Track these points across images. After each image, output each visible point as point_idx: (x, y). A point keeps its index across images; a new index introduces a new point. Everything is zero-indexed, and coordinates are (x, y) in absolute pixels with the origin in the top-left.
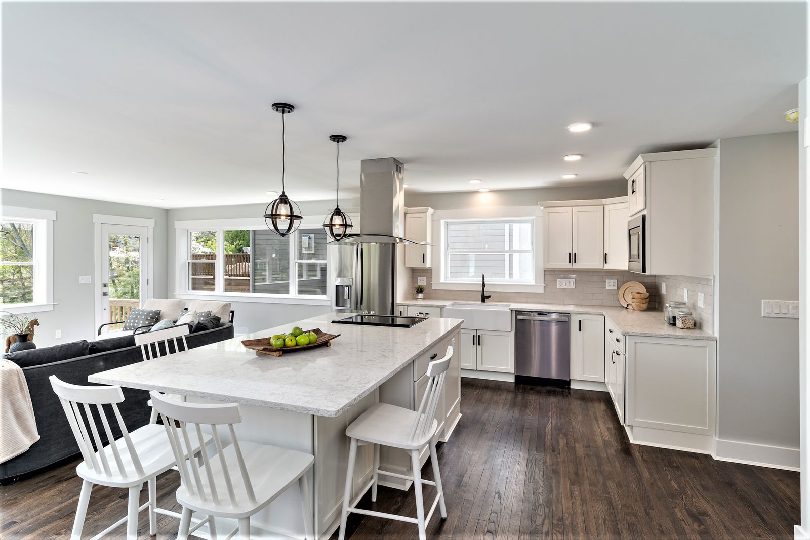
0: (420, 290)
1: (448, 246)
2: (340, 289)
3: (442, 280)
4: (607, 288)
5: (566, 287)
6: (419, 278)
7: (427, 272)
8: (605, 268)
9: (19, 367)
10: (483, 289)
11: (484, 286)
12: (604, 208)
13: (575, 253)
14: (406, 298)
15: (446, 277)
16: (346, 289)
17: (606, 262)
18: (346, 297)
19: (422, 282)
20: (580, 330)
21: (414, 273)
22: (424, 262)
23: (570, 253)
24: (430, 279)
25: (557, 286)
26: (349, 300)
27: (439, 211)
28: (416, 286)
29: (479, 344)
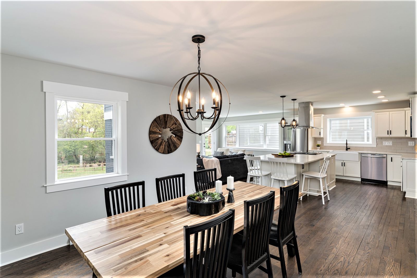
0: (318, 146)
1: (331, 128)
2: (286, 145)
3: (328, 142)
4: (409, 145)
5: (387, 145)
6: (318, 141)
7: (322, 139)
8: (406, 136)
9: (218, 159)
10: (347, 145)
11: (347, 144)
12: (405, 111)
13: (391, 131)
14: (312, 149)
15: (330, 141)
16: (288, 145)
17: (406, 134)
18: (289, 148)
19: (319, 143)
20: (392, 161)
21: (316, 139)
22: (320, 135)
23: (388, 131)
24: (323, 142)
25: (383, 144)
26: (290, 149)
27: (327, 116)
28: (316, 144)
29: (344, 166)
